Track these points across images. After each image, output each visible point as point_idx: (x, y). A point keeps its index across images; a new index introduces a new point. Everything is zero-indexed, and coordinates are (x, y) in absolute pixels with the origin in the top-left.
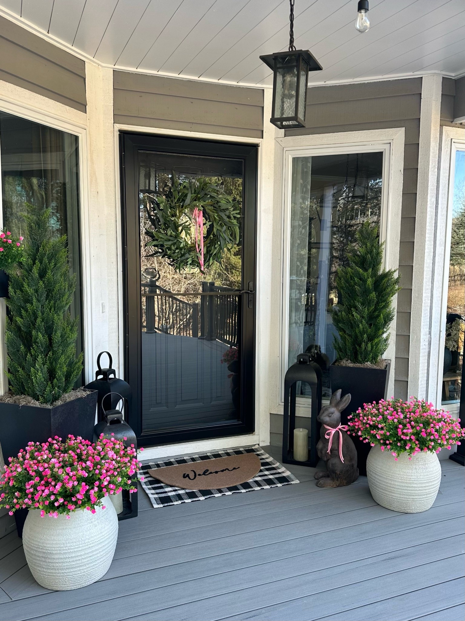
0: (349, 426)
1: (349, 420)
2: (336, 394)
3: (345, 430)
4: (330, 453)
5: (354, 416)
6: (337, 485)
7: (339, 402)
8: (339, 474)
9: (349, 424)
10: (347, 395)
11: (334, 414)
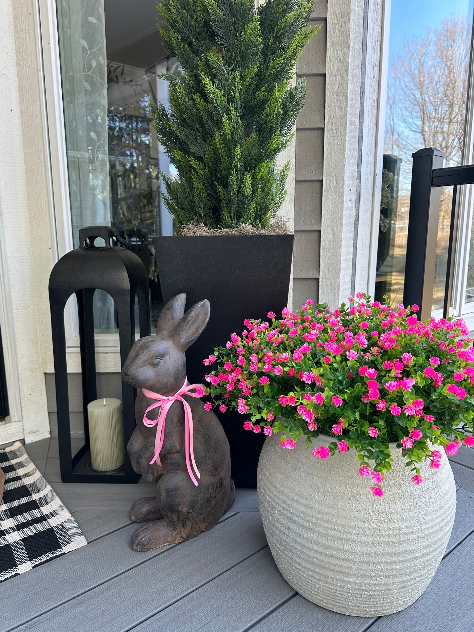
0: (208, 385)
1: (208, 370)
2: (172, 306)
3: (197, 396)
4: (159, 463)
5: (221, 355)
6: (184, 536)
7: (179, 324)
8: (188, 513)
9: (208, 379)
10: (200, 304)
11: (167, 357)
